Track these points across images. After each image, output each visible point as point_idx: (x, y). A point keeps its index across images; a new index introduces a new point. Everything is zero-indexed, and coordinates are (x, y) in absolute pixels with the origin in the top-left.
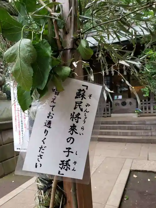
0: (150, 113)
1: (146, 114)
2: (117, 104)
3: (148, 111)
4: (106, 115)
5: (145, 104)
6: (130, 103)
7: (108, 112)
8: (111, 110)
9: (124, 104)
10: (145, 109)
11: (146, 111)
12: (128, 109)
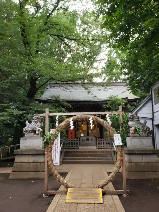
0: (104, 146)
1: (101, 147)
2: (83, 140)
3: (103, 145)
4: (76, 147)
5: (101, 140)
6: (92, 140)
7: (77, 145)
8: (79, 143)
9: (88, 140)
10: (101, 143)
11: (101, 145)
12: (90, 144)
